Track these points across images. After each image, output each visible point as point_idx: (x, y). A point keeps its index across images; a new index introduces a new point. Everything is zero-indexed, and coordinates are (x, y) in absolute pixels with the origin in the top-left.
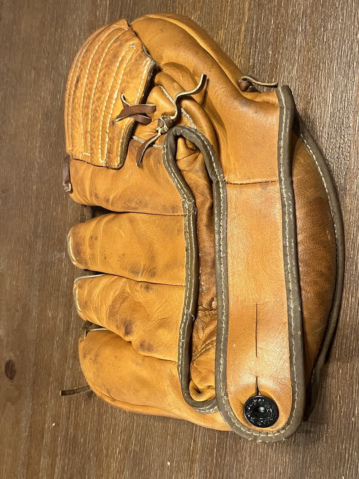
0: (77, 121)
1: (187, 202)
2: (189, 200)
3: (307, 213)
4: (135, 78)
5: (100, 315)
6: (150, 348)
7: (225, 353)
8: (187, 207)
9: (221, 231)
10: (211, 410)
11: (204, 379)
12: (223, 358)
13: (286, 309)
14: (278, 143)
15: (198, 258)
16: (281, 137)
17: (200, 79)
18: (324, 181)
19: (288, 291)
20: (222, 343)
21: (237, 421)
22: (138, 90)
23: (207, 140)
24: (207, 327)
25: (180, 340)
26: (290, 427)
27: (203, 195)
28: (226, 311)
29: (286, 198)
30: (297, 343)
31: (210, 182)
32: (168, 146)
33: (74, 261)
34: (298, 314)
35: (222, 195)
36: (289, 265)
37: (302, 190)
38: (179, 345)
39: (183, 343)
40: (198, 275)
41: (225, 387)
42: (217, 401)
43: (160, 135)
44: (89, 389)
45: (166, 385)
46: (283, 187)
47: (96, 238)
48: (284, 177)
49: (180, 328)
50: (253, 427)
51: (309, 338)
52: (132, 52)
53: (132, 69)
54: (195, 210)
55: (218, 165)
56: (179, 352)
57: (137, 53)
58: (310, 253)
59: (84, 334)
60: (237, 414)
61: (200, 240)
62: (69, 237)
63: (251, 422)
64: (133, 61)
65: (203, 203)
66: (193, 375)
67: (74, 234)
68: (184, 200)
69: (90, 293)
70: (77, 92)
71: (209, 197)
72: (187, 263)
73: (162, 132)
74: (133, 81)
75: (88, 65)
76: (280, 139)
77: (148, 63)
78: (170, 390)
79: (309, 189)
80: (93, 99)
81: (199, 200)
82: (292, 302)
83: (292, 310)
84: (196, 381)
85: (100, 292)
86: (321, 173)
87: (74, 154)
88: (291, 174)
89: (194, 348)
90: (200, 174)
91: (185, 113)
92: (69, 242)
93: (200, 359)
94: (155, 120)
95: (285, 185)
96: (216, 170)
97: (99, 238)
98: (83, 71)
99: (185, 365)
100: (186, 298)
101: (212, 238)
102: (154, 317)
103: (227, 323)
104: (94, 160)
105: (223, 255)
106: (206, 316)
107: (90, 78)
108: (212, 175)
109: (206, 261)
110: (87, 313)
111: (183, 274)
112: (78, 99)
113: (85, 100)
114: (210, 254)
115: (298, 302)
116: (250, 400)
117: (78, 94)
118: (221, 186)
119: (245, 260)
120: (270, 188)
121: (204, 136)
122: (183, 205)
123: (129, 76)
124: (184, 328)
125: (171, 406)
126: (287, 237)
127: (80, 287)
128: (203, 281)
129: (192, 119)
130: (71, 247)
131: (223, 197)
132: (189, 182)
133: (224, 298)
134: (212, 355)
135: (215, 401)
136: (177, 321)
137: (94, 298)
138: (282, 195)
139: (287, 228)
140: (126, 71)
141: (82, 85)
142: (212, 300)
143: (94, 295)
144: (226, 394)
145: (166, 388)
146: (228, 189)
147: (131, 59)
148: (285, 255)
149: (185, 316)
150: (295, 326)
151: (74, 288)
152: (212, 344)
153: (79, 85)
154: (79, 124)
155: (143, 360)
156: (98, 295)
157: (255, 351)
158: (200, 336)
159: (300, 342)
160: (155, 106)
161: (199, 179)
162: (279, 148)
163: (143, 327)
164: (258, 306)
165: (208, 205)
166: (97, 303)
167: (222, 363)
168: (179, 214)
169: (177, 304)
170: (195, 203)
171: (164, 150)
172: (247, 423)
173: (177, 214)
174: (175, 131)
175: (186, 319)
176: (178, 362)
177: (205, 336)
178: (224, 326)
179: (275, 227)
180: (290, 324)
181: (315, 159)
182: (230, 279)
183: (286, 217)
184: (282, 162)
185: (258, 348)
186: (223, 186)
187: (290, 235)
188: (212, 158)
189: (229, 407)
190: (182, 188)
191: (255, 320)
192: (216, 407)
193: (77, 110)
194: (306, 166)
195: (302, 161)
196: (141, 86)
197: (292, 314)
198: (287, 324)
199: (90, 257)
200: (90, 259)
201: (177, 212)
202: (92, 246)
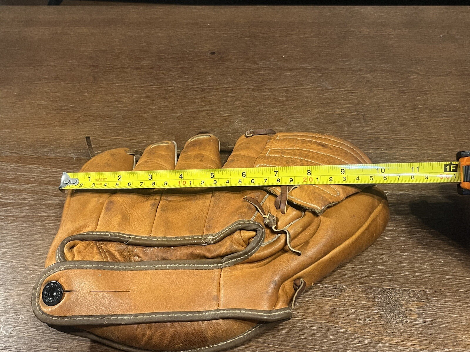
0: (294, 145)
1: (212, 238)
2: (213, 239)
3: (194, 329)
4: (308, 197)
5: (142, 165)
6: (108, 209)
7: (95, 268)
8: (208, 238)
9: (185, 265)
10: (57, 257)
11: (80, 252)
12: (92, 267)
13: (124, 313)
14: (243, 309)
15: (170, 246)
16: (248, 311)
17: (298, 250)
18: (223, 343)
19: (136, 315)
20: (102, 266)
21: (47, 276)
22: (299, 199)
23: (252, 254)
24: (119, 253)
25: (110, 232)
26: (40, 314)
27: (215, 250)
28: (127, 268)
29: (205, 315)
30: (98, 321)
31: (222, 256)
32: (249, 225)
33: (191, 140)
34: (119, 322)
35: (212, 265)
36: (155, 316)
37: (211, 326)
38: (107, 232)
39: (108, 235)
40: (158, 246)
41: (70, 268)
42: (63, 262)
43: (264, 217)
44: (92, 156)
45: (80, 222)
46: (213, 313)
47: (201, 161)
48: (220, 313)
49: (119, 233)
50: (43, 287)
51: (105, 329)
52: (332, 193)
53: (316, 194)
54: (205, 244)
55: (234, 263)
56: (102, 232)
57: (329, 198)
58: (165, 331)
59: (130, 152)
60: (52, 277)
61: (183, 247)
62: (209, 136)
63: (46, 286)
64: (323, 195)
65: (209, 250)
66: (84, 243)
67: (209, 140)
68: (214, 235)
69: (161, 156)
70: (315, 145)
71: (212, 255)
72: (166, 238)
73: (265, 218)
74: (306, 195)
75: (334, 155)
76: (246, 310)
77: (318, 207)
78: (76, 226)
79: (213, 332)
80: (304, 160)
81: (212, 247)
82: (128, 317)
83: (123, 317)
84: (80, 245)
85: (160, 164)
86: (229, 341)
87: (271, 141)
88: (223, 318)
89: (105, 243)
90: (229, 249)
91: (277, 237)
92: (205, 136)
93: (96, 249)
94: (277, 212)
95: (215, 314)
96: (231, 261)
97: (201, 163)
98: (330, 151)
99: (92, 237)
100: (141, 237)
101: (183, 258)
102: (132, 210)
103: (117, 270)
104: (259, 160)
105: (168, 266)
106: (129, 252)
107: (321, 157)
108: (227, 258)
109: (166, 252)
110: (147, 154)
111: (160, 235)
112: (309, 146)
113: (306, 153)
114: (171, 255)
115: (128, 322)
116: (60, 286)
117: (314, 146)
118: (219, 265)
119: (163, 283)
120: (215, 303)
121: (255, 252)
122: (210, 235)
123: (311, 192)
124: (119, 236)
125: (64, 226)
126: (176, 315)
127: (168, 147)
128: (153, 250)
129: (272, 242)
130: (201, 137)
131: (210, 266)
132: (225, 240)
133: (137, 267)
134: (97, 258)
135: (62, 260)
136: (125, 230)
137: (156, 160)
138: (207, 311)
139: (182, 315)
140: (316, 189)
141: (319, 149)
142: (139, 257)
143: (159, 159)
144: (65, 269)
145: (78, 222)
146: (217, 270)
147: (326, 193)
148: (162, 313)
149: (128, 236)
150: (111, 320)
151: (169, 142)
152: (105, 257)
153: (320, 147)
154: (291, 146)
155: (101, 203)
156: (158, 163)
157: (94, 290)
158: (113, 247)
159: (99, 323)
160: (284, 213)
161: (225, 247)
162: (240, 310)
163: (125, 203)
164: (128, 293)
165: (207, 254)
166: (151, 163)
167: (88, 266)
168: (205, 231)
169: (138, 230)
170: (210, 244)
171: (248, 221)
172: (46, 283)
173: (205, 229)
174: (259, 230)
175: (125, 238)
176: (95, 232)
177: (113, 251)
178: (116, 267)
179: (184, 306)
180: (112, 316)
181: (240, 337)
182: (150, 271)
183: (191, 314)
184: (230, 311)
185: (97, 292)
186: (219, 266)
187: (177, 317)
188: (239, 258)
189: (56, 271)
190: (222, 234)
191: (117, 291)
192: (59, 261)
193: (302, 145)
194: (231, 331)
195: (235, 327)
196: (302, 201)
197: (120, 317)
198: (112, 314)
199: (188, 155)
200: (187, 155)
201: (206, 229)
202: (196, 157)
